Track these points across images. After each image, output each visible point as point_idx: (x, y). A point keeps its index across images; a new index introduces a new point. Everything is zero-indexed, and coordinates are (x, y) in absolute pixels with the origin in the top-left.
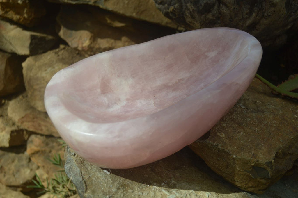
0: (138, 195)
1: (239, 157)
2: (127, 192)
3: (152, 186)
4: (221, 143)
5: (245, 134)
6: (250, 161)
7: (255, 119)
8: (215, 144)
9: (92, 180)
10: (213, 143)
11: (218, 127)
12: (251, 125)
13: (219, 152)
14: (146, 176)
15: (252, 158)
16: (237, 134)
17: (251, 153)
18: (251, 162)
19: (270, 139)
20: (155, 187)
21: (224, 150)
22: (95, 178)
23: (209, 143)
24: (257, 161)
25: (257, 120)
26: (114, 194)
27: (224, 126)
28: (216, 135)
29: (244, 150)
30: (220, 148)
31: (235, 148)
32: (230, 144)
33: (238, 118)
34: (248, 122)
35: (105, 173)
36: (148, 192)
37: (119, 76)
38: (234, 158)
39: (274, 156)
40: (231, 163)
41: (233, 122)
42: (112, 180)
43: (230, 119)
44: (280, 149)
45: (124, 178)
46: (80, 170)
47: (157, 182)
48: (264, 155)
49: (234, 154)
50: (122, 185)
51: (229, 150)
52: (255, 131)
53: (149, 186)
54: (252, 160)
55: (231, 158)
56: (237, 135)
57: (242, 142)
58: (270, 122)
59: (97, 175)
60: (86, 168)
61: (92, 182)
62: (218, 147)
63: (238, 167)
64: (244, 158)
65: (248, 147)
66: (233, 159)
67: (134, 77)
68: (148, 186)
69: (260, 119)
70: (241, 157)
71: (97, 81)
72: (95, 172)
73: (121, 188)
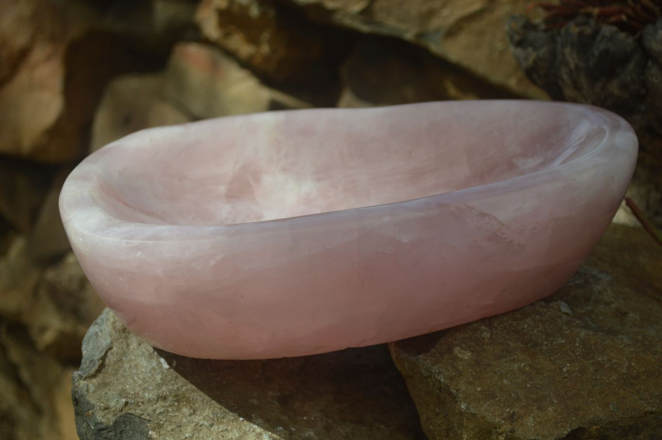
0: (198, 423)
1: (473, 411)
2: (179, 410)
3: (249, 423)
4: (449, 371)
5: (527, 369)
6: (495, 428)
7: (577, 344)
8: (435, 369)
9: (122, 367)
10: (430, 366)
11: (467, 336)
12: (559, 355)
13: (440, 391)
14: (255, 402)
15: (503, 422)
16: (506, 362)
17: (508, 410)
18: (498, 430)
19: (586, 396)
20: (255, 426)
21: (449, 387)
22: (129, 365)
23: (423, 364)
24: (511, 432)
25: (581, 347)
26: (143, 403)
27: (483, 339)
28: (450, 351)
29: (497, 399)
30: (442, 380)
31: (476, 390)
32: (471, 379)
33: (533, 331)
34: (556, 345)
35: (160, 363)
36: (229, 428)
37: (284, 170)
38: (462, 411)
39: (565, 432)
40: (455, 425)
41: (517, 336)
42: (161, 379)
43: (512, 328)
44: (595, 425)
45: (196, 386)
46: (112, 342)
47: (267, 421)
48: (540, 423)
49: (464, 402)
50: (176, 396)
51: (457, 390)
52: (561, 369)
53: (243, 421)
54: (501, 425)
55: (457, 411)
56: (504, 364)
57: (505, 381)
58: (614, 361)
59: (138, 361)
60: (127, 342)
61: (118, 371)
62: (439, 378)
63: (466, 436)
64: (483, 417)
65: (510, 395)
66: (461, 413)
67: (319, 180)
68: (241, 419)
69: (592, 347)
70: (477, 412)
71: (228, 168)
72: (141, 355)
73: (171, 399)
